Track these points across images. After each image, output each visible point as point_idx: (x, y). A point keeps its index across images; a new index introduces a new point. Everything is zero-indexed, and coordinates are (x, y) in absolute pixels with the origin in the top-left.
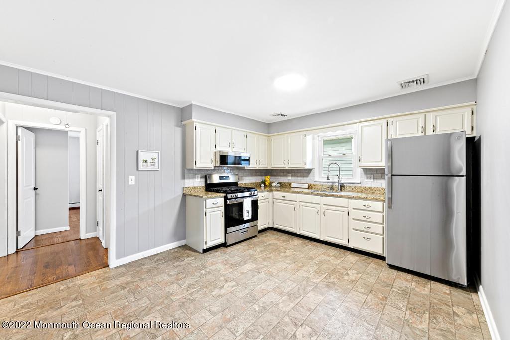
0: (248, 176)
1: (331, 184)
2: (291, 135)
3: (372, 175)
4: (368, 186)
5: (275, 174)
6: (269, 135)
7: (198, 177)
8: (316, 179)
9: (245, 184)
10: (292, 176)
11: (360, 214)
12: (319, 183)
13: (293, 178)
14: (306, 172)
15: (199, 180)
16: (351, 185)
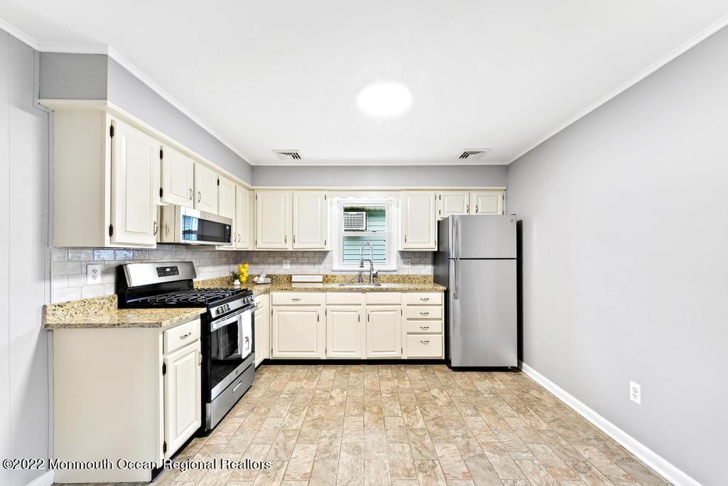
0: (208, 265)
1: (357, 273)
2: (300, 193)
3: (410, 260)
4: (405, 273)
5: (255, 259)
6: (252, 187)
7: (95, 271)
8: (335, 268)
9: (203, 282)
10: (291, 263)
11: (415, 312)
12: (340, 273)
13: (295, 267)
14: (319, 256)
15: (99, 279)
16: (384, 273)
